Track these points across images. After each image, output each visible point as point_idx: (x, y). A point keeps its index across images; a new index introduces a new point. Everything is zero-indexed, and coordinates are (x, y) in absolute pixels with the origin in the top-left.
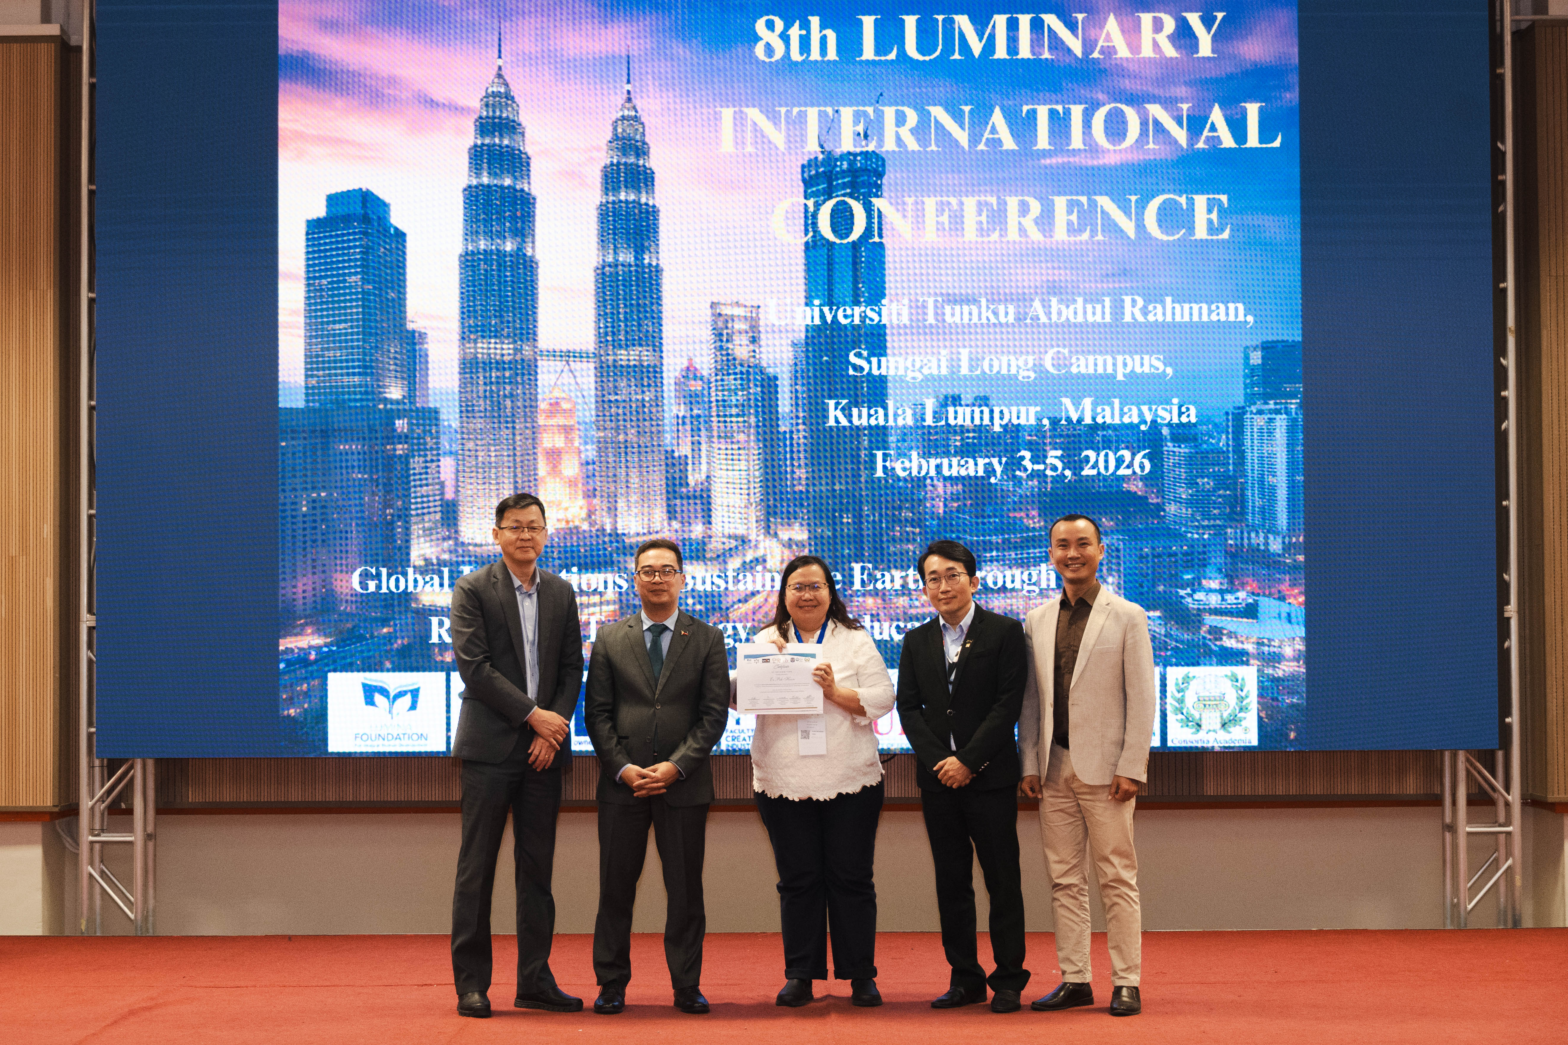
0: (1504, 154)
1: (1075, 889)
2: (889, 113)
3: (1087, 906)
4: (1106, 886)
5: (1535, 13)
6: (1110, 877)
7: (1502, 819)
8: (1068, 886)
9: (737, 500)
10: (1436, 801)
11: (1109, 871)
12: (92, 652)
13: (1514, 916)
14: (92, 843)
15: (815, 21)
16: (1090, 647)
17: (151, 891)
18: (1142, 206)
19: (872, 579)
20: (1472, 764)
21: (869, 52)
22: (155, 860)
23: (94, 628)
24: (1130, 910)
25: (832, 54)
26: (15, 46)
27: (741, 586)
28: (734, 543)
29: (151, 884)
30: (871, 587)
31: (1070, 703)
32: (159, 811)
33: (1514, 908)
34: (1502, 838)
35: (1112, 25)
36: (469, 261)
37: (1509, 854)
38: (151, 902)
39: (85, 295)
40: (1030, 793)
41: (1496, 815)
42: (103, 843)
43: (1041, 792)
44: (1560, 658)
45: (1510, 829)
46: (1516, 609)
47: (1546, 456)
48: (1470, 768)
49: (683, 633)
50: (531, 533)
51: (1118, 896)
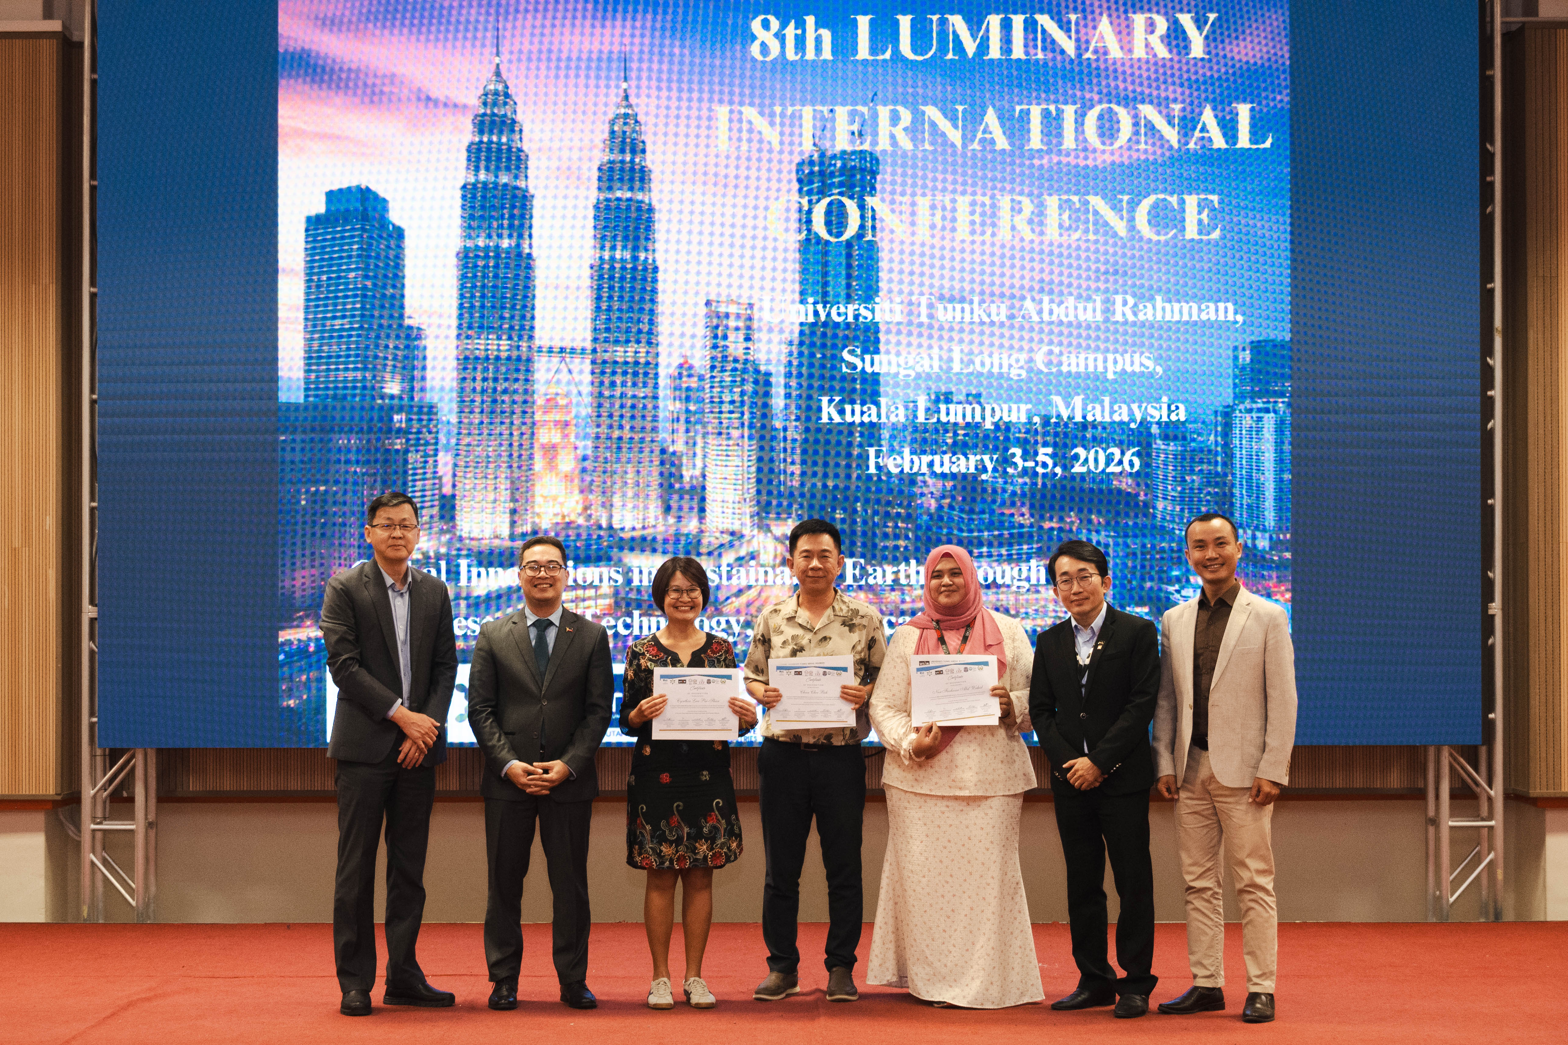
0: (1492, 155)
1: (1209, 893)
2: (884, 112)
3: (1221, 911)
4: (1242, 891)
5: (1526, 14)
6: (1246, 882)
7: (1484, 813)
8: (1202, 890)
9: (731, 496)
10: (1417, 795)
11: (1245, 875)
12: (93, 642)
13: (1496, 909)
14: (94, 831)
15: (810, 20)
16: (1231, 647)
17: (152, 878)
18: (1133, 205)
19: (864, 573)
20: (1455, 759)
21: (863, 51)
22: (156, 848)
23: (96, 619)
24: (1265, 915)
25: (827, 54)
26: (18, 42)
27: (734, 581)
28: (727, 538)
29: (152, 871)
30: (863, 582)
31: (1210, 703)
32: (160, 800)
33: (1495, 902)
34: (1485, 832)
35: (1105, 25)
36: (467, 258)
37: (1491, 848)
38: (153, 889)
39: (86, 289)
40: (1166, 794)
41: (1478, 809)
42: (105, 831)
43: (1177, 792)
44: (1543, 655)
45: (1492, 823)
46: (1501, 607)
47: (1531, 455)
48: (1454, 763)
49: (568, 628)
50: (403, 531)
51: (1254, 901)
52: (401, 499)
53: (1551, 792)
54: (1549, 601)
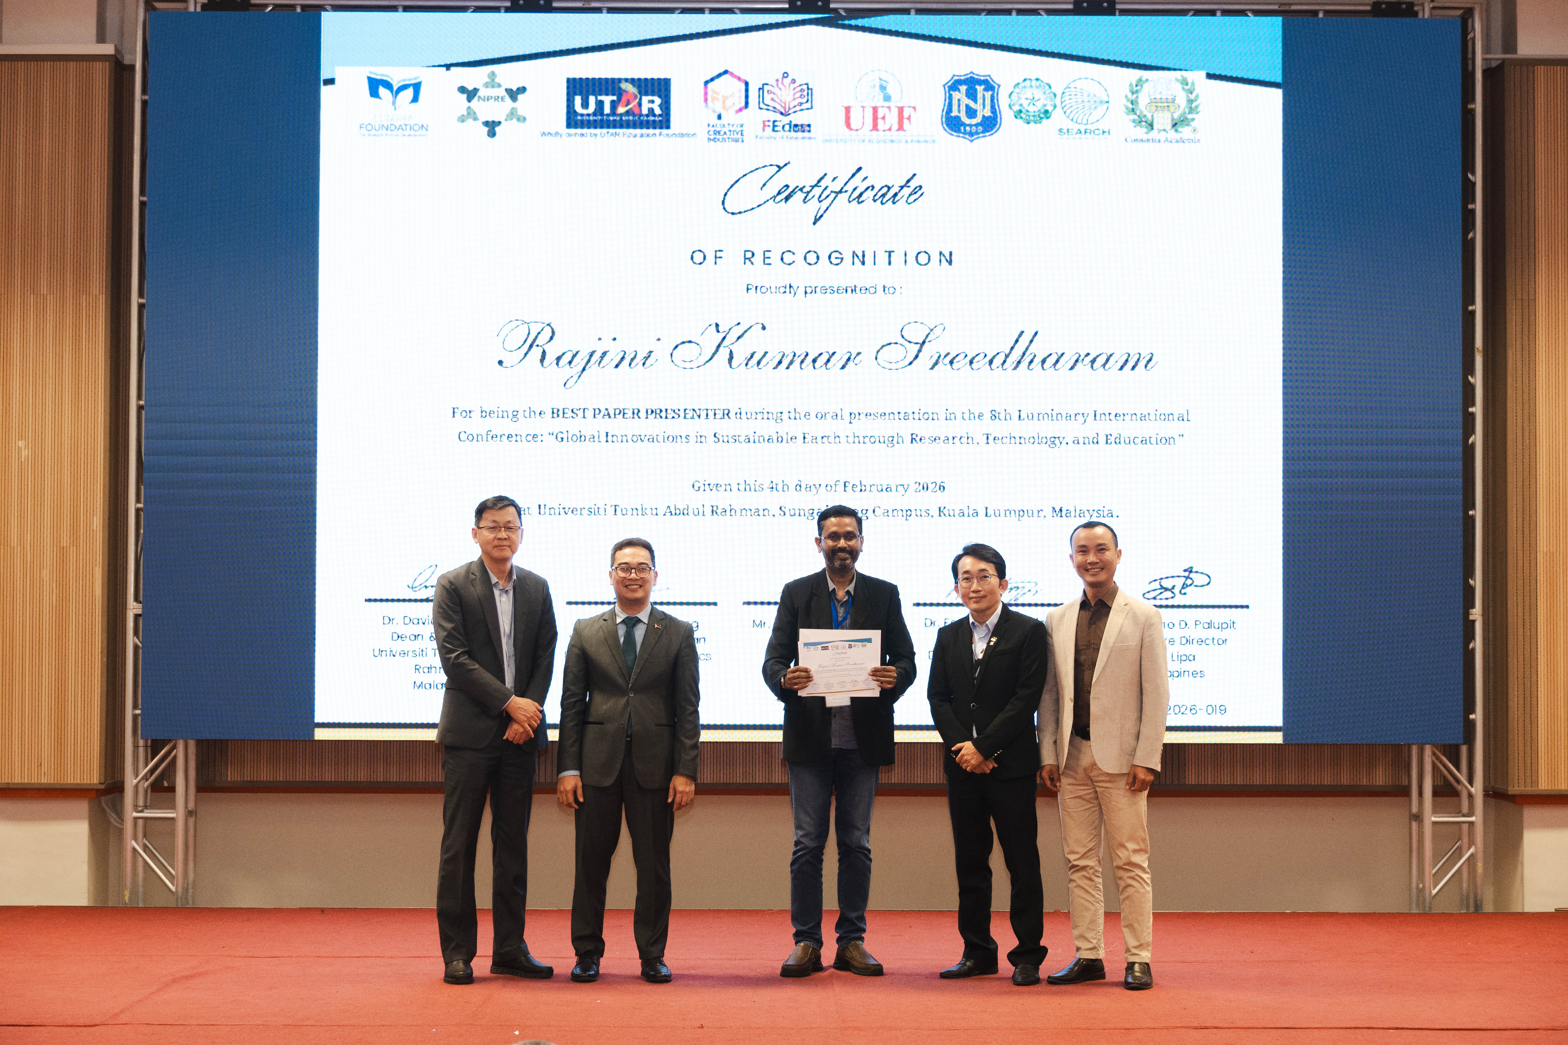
0: (1474, 184)
1: (1091, 871)
3: (1101, 887)
4: (1120, 870)
5: (1505, 52)
6: (1124, 861)
7: (1465, 810)
8: (1084, 868)
10: (1405, 792)
11: (1122, 854)
12: (138, 638)
13: (1476, 901)
14: (136, 818)
16: (1111, 645)
17: (191, 865)
20: (1438, 758)
22: (195, 836)
23: (140, 615)
24: (1142, 891)
26: (72, 65)
29: (191, 858)
31: (1092, 696)
32: (200, 789)
33: (1476, 895)
34: (1465, 827)
37: (1471, 843)
38: (191, 876)
39: (135, 300)
40: (1049, 781)
41: (1459, 805)
42: (146, 819)
43: (1059, 780)
44: (1521, 658)
45: (1473, 819)
46: (1481, 613)
47: (1511, 468)
48: (1436, 761)
49: (656, 626)
50: (508, 533)
51: (1133, 878)
52: (506, 503)
53: (1528, 789)
54: (1527, 607)
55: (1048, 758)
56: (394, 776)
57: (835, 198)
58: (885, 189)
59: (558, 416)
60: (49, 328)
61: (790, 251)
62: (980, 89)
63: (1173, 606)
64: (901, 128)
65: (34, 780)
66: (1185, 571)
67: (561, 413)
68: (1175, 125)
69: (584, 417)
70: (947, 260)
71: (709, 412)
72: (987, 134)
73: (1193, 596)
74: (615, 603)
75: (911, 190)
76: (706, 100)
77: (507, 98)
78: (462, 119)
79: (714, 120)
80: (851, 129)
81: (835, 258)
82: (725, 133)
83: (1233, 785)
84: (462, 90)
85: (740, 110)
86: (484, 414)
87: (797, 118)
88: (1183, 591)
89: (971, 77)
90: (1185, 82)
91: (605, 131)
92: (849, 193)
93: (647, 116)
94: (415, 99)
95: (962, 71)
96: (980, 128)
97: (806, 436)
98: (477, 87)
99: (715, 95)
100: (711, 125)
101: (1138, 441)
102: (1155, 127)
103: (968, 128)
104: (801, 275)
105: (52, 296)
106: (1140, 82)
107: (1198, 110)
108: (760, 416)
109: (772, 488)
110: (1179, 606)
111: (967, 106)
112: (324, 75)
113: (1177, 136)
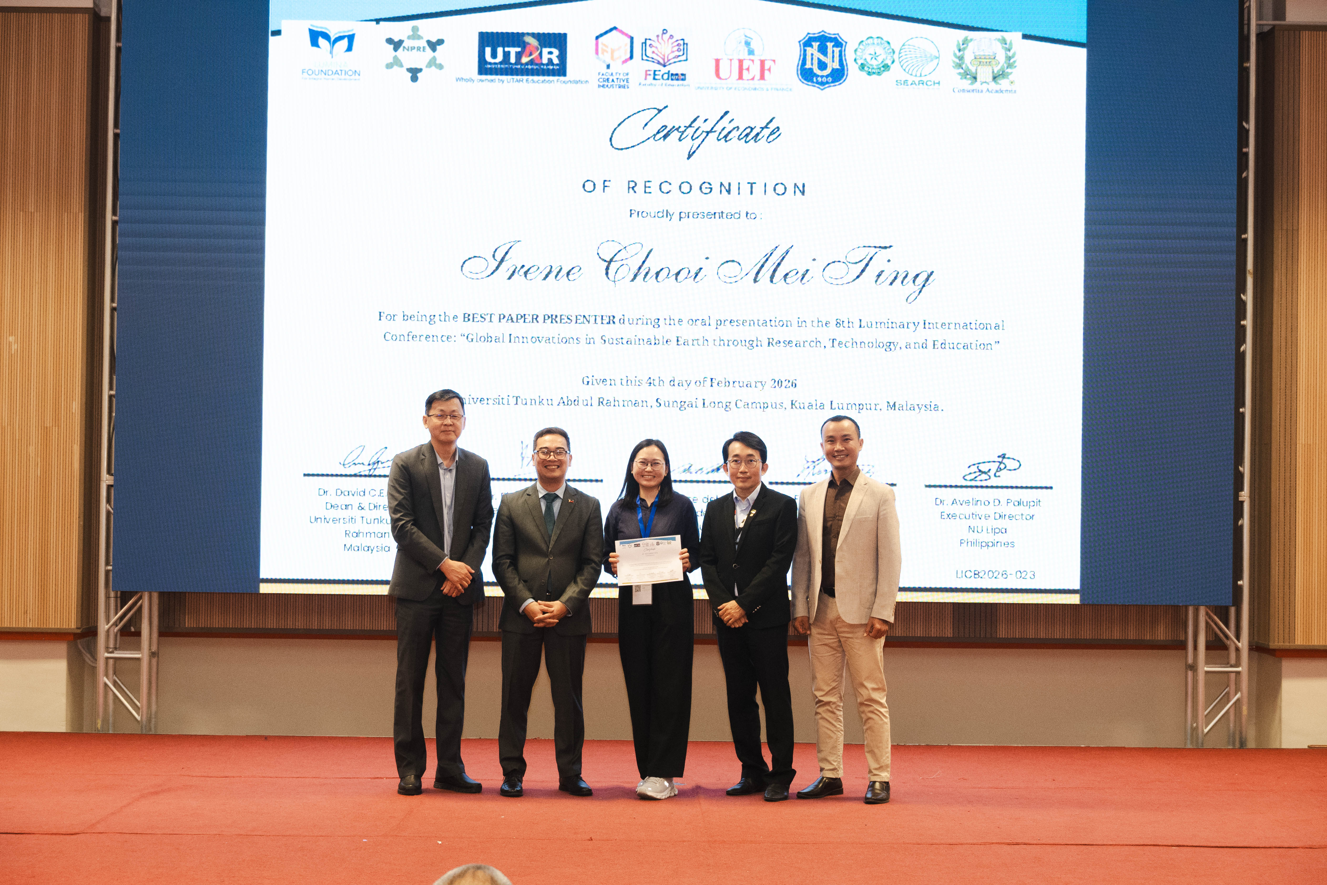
0: (1247, 131)
1: (833, 706)
3: (842, 719)
4: (862, 704)
5: (1275, 18)
6: (865, 697)
7: (1233, 661)
8: (828, 703)
10: (1181, 646)
11: (863, 691)
12: (110, 505)
13: (1241, 738)
14: (107, 658)
16: (852, 517)
17: (154, 698)
20: (1210, 617)
22: (157, 673)
23: (112, 486)
24: (882, 722)
26: (56, 16)
29: (154, 692)
31: (836, 559)
32: (161, 634)
33: (1241, 733)
34: (1233, 676)
37: (1238, 689)
38: (154, 707)
39: (109, 218)
40: (801, 630)
41: (1228, 657)
42: (116, 659)
43: (810, 629)
44: (1282, 534)
45: (1239, 669)
46: (1248, 495)
47: (1275, 373)
48: (1209, 620)
49: (570, 501)
50: (452, 420)
51: (872, 712)
52: (451, 395)
53: (1287, 645)
54: (1288, 492)
55: (800, 611)
56: (327, 624)
57: (706, 137)
58: (749, 130)
59: (469, 320)
60: (36, 241)
61: (667, 182)
62: (830, 45)
63: (987, 487)
64: (762, 77)
65: (21, 625)
66: (999, 457)
67: (471, 317)
68: (994, 78)
69: (491, 321)
70: (800, 191)
71: (597, 317)
72: (837, 83)
73: (1006, 478)
74: (536, 480)
75: (770, 130)
76: (597, 53)
77: (428, 49)
78: (389, 66)
79: (604, 70)
80: (720, 78)
81: (706, 188)
82: (613, 80)
83: (1038, 639)
84: (390, 41)
85: (625, 62)
86: (406, 318)
87: (675, 69)
88: (998, 474)
89: (823, 35)
90: (1004, 41)
91: (509, 77)
92: (717, 133)
93: (547, 65)
94: (349, 49)
95: (815, 30)
96: (830, 79)
97: (680, 339)
98: (402, 39)
99: (604, 48)
100: (601, 74)
101: (960, 346)
102: (978, 79)
103: (819, 79)
104: (676, 202)
105: (38, 213)
106: (966, 41)
107: (1015, 65)
108: (640, 322)
109: (650, 383)
110: (992, 487)
111: (818, 59)
112: (272, 27)
113: (997, 87)
